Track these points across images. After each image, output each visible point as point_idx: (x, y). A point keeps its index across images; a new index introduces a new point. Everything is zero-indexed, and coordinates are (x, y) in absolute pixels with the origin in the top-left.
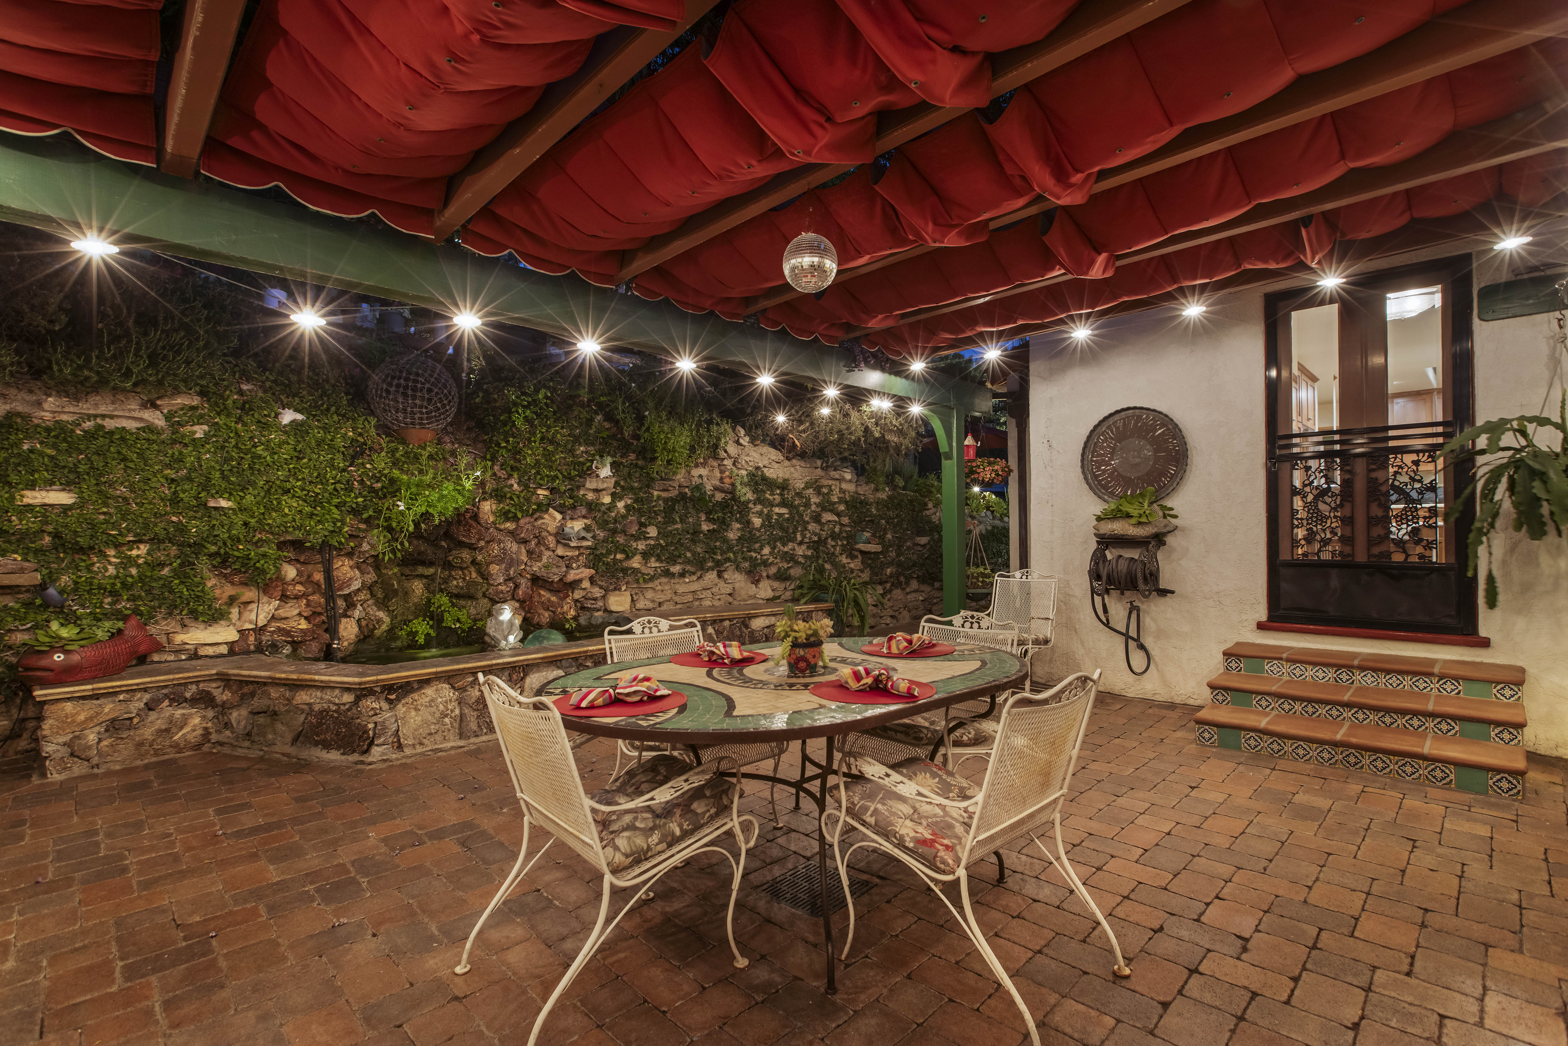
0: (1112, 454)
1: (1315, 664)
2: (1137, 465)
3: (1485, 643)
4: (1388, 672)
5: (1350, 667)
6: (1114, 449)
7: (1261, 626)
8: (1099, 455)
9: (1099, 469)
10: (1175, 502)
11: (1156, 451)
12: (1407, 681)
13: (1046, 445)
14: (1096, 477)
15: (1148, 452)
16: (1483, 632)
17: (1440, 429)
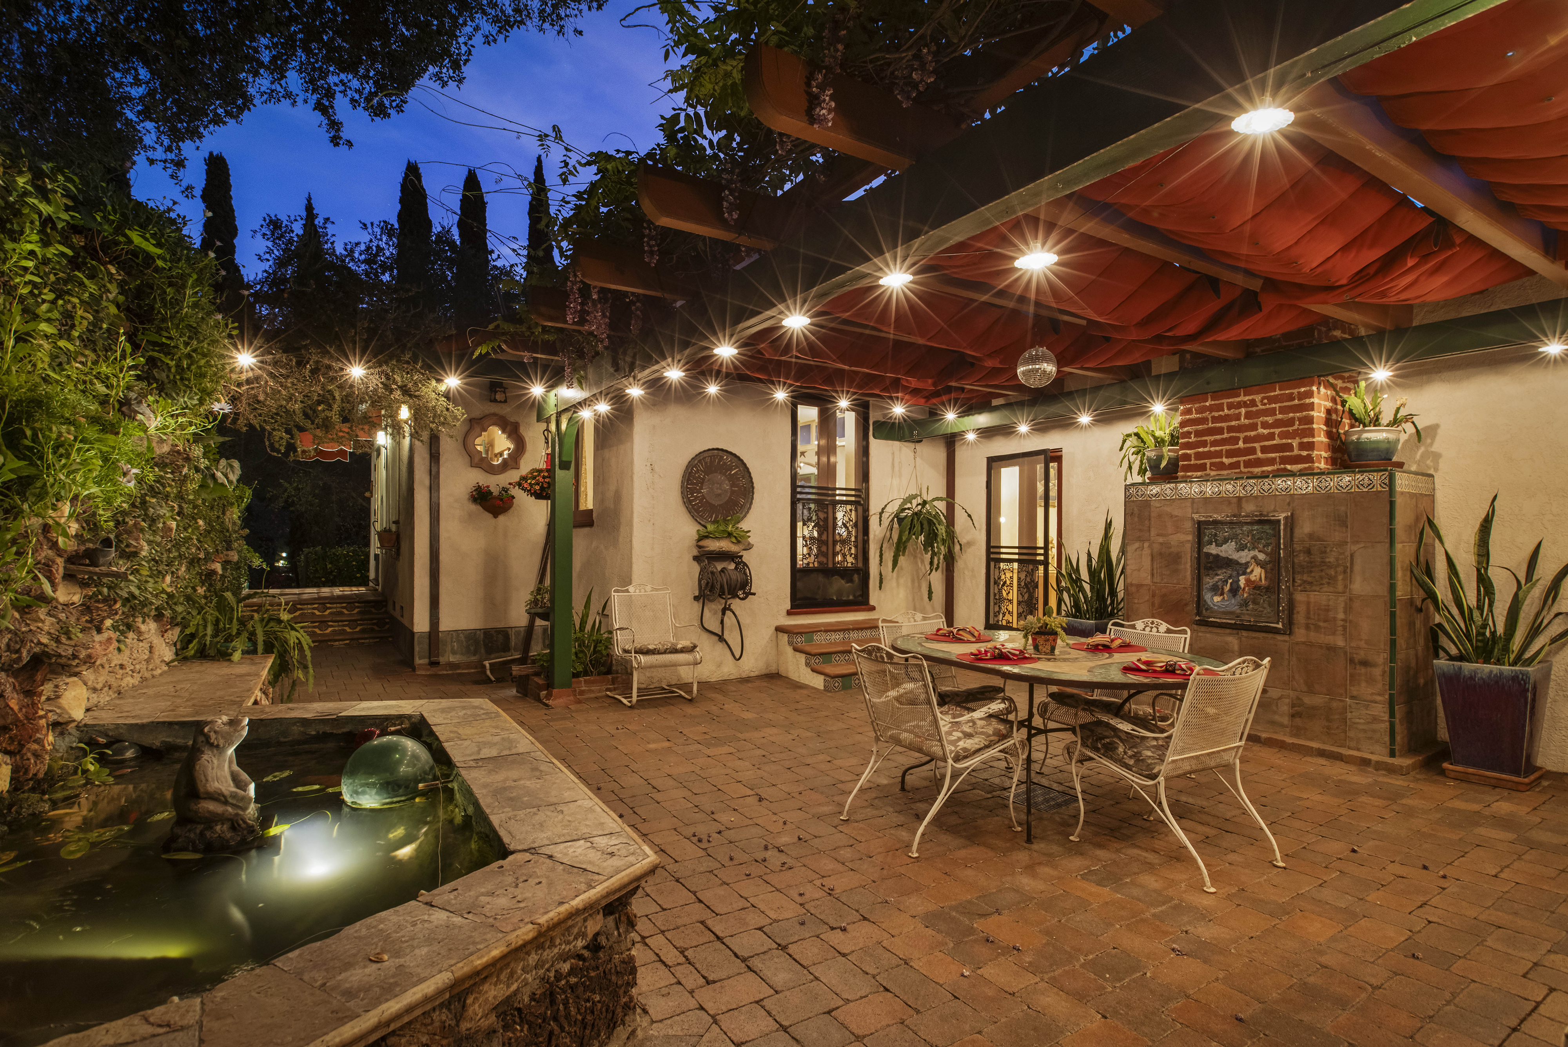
0: (702, 483)
1: (835, 631)
2: (719, 495)
3: (873, 608)
4: (862, 629)
5: (848, 630)
6: (703, 479)
7: (789, 613)
8: (692, 484)
9: (692, 494)
10: (744, 525)
11: (732, 486)
12: (868, 632)
13: (649, 468)
14: (691, 502)
15: (727, 486)
16: (872, 602)
17: (853, 493)
